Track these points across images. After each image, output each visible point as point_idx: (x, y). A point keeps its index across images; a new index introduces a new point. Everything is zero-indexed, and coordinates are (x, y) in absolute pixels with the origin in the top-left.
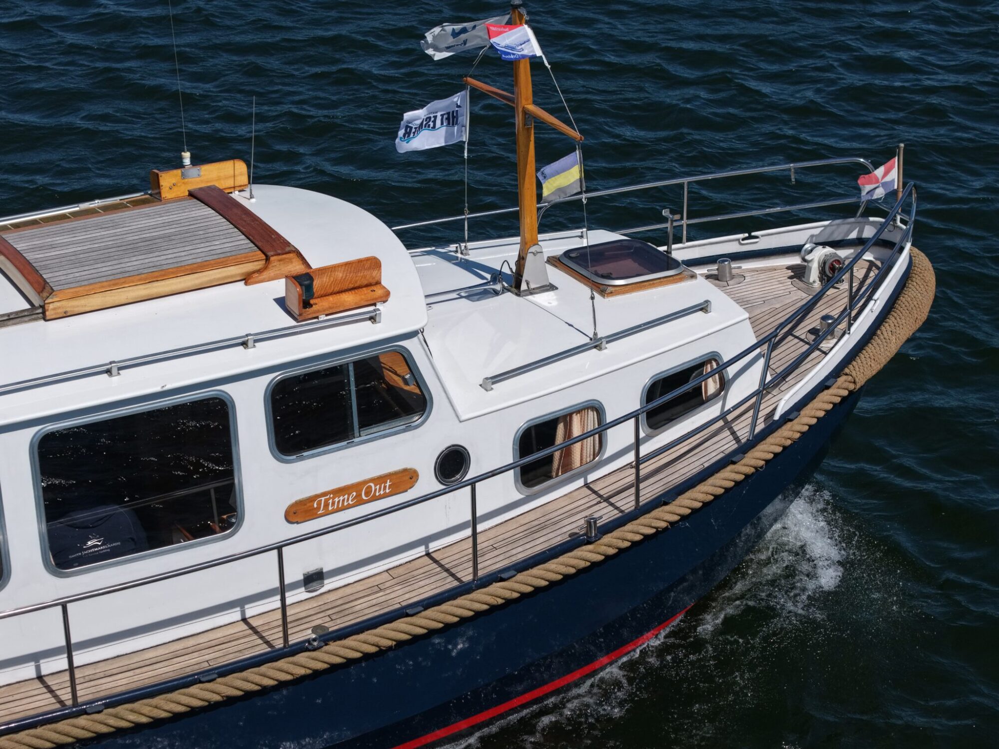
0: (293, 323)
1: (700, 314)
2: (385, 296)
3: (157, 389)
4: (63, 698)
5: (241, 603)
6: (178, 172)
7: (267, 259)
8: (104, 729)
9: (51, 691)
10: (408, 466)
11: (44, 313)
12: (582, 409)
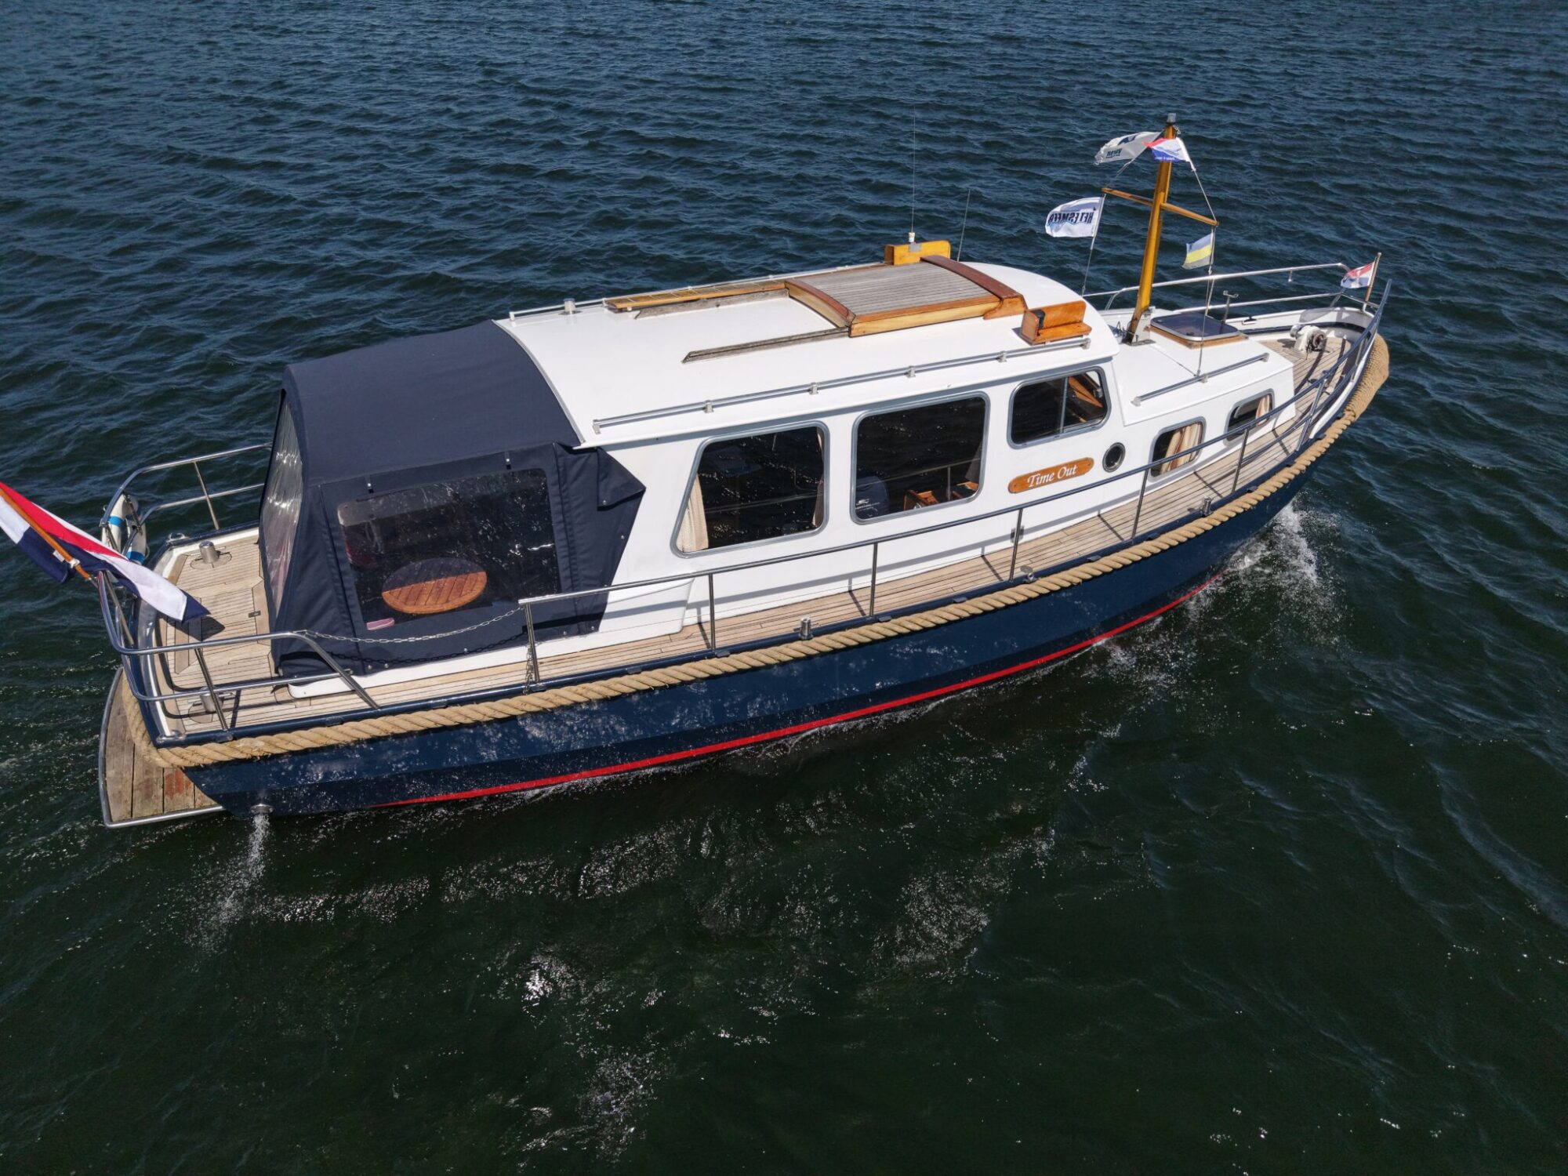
0: (1027, 346)
1: (1260, 362)
2: (1089, 330)
3: (945, 388)
4: (863, 608)
5: (982, 545)
6: (906, 246)
7: (1001, 300)
8: (891, 634)
9: (856, 602)
10: (1089, 456)
11: (850, 332)
12: (1190, 424)
